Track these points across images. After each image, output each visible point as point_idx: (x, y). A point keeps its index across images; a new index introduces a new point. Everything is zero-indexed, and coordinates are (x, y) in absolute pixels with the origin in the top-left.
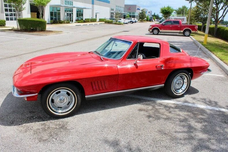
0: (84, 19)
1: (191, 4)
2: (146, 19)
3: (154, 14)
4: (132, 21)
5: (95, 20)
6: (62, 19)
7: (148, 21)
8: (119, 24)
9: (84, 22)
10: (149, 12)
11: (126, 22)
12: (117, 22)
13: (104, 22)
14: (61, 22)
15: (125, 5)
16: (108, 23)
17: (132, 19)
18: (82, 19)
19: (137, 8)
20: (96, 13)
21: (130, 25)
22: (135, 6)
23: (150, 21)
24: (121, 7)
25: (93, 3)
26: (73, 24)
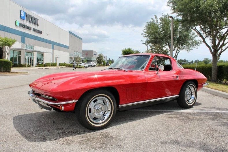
0: (44, 63)
1: (147, 47)
2: (103, 63)
3: (109, 60)
4: (91, 65)
5: (55, 65)
6: (22, 62)
7: (105, 65)
8: (80, 68)
9: (45, 66)
10: (105, 58)
11: (86, 66)
12: (77, 65)
13: (65, 67)
14: (21, 66)
15: (83, 51)
16: (69, 67)
17: (91, 63)
18: (43, 63)
19: (94, 53)
20: (56, 58)
21: (90, 68)
22: (92, 51)
23: (107, 65)
24: (79, 52)
25: (53, 48)
26: (34, 68)
